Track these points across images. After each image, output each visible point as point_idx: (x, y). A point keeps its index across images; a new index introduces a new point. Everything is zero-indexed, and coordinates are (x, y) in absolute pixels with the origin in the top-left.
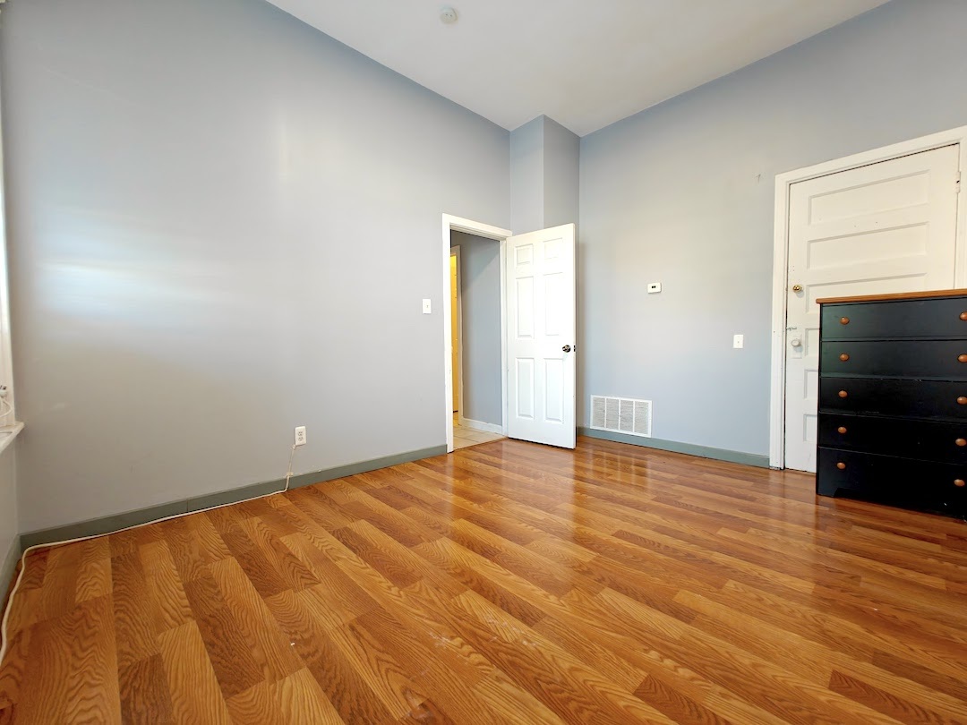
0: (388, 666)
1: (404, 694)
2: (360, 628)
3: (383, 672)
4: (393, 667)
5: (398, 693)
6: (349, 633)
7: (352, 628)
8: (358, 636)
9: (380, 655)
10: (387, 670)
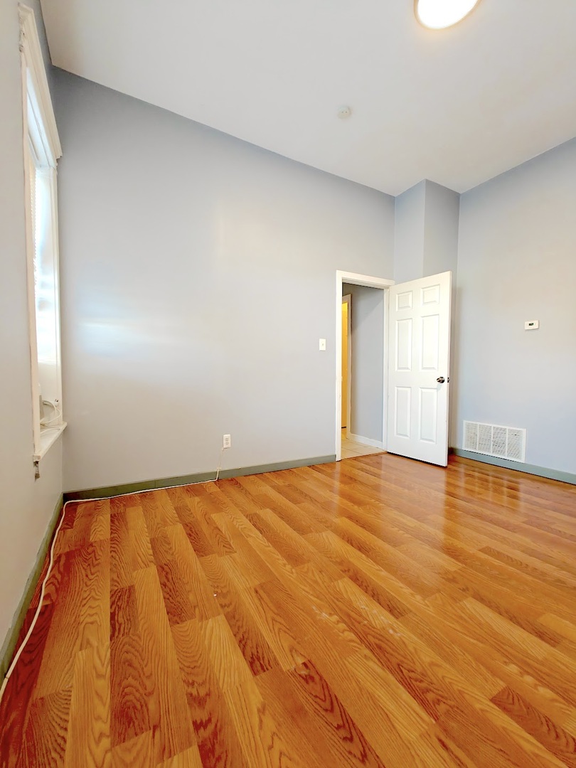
0: (281, 626)
1: (291, 651)
2: (261, 592)
3: (276, 631)
4: (284, 628)
5: (287, 649)
6: (254, 594)
7: (257, 592)
8: (260, 599)
9: (275, 616)
10: (280, 629)
